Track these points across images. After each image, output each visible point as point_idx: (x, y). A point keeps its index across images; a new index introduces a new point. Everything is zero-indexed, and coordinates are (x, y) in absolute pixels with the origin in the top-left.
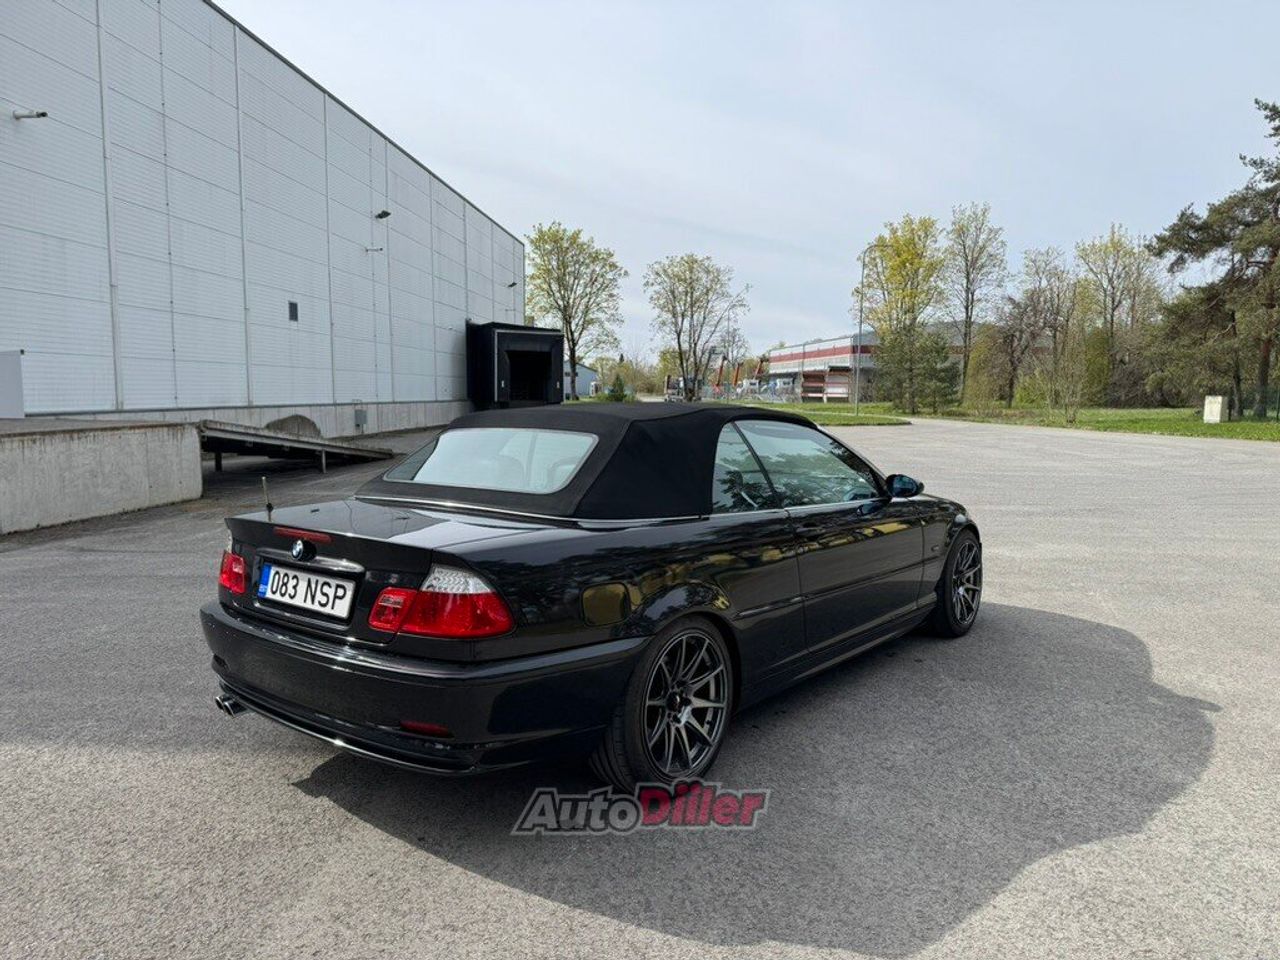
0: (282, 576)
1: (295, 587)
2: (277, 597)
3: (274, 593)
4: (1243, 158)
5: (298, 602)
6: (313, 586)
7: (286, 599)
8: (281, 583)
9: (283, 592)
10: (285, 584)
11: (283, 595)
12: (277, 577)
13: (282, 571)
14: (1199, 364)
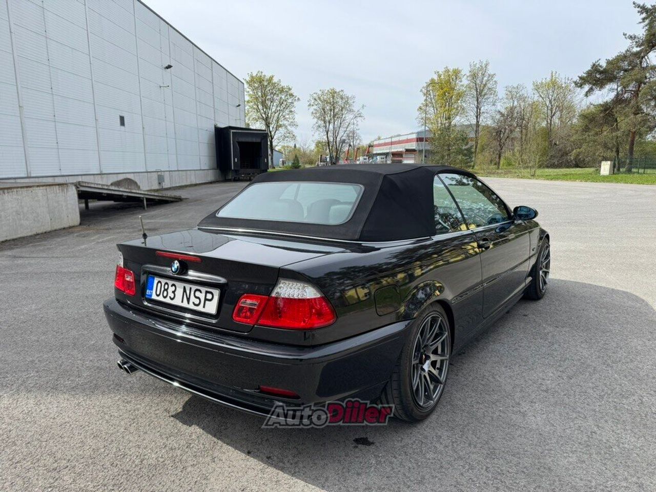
0: (163, 284)
1: (174, 292)
2: (161, 298)
3: (158, 295)
4: (625, 35)
5: (177, 302)
6: (188, 292)
7: (168, 300)
8: (163, 289)
9: (165, 295)
10: (166, 290)
11: (165, 297)
12: (159, 284)
13: (163, 281)
14: (599, 144)
